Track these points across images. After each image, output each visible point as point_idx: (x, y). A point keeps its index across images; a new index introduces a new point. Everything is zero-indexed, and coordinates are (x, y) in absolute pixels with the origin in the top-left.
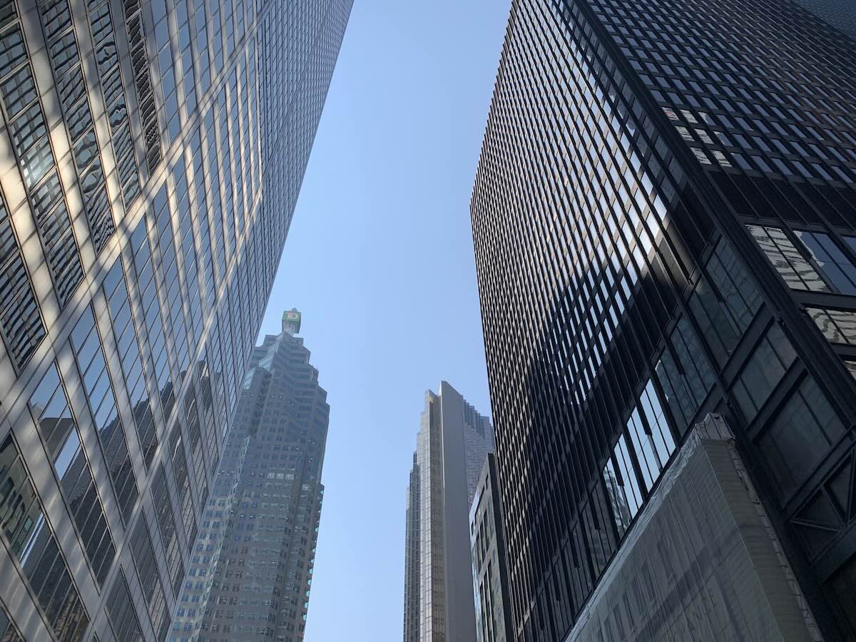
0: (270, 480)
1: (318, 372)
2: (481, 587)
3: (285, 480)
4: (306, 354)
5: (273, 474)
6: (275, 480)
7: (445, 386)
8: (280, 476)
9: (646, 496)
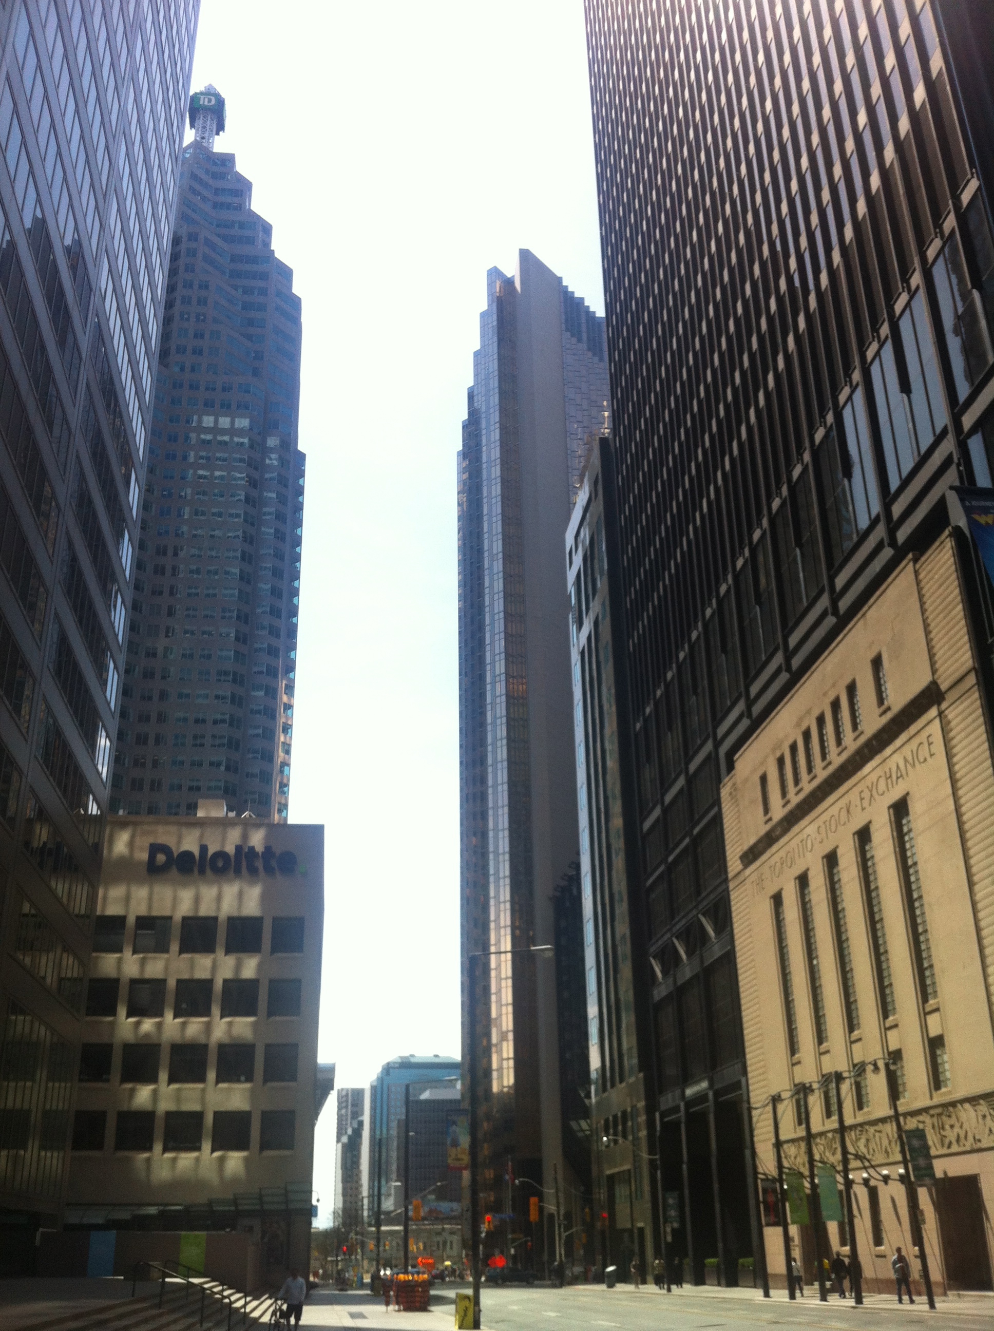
0: (207, 430)
1: (271, 226)
2: (582, 653)
3: (232, 431)
4: (242, 188)
5: (212, 419)
6: (216, 430)
7: (526, 257)
8: (225, 422)
9: (888, 498)
